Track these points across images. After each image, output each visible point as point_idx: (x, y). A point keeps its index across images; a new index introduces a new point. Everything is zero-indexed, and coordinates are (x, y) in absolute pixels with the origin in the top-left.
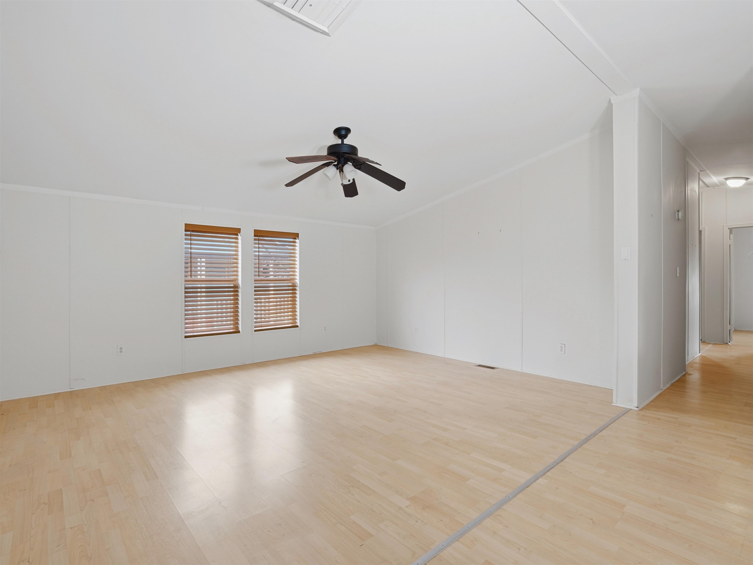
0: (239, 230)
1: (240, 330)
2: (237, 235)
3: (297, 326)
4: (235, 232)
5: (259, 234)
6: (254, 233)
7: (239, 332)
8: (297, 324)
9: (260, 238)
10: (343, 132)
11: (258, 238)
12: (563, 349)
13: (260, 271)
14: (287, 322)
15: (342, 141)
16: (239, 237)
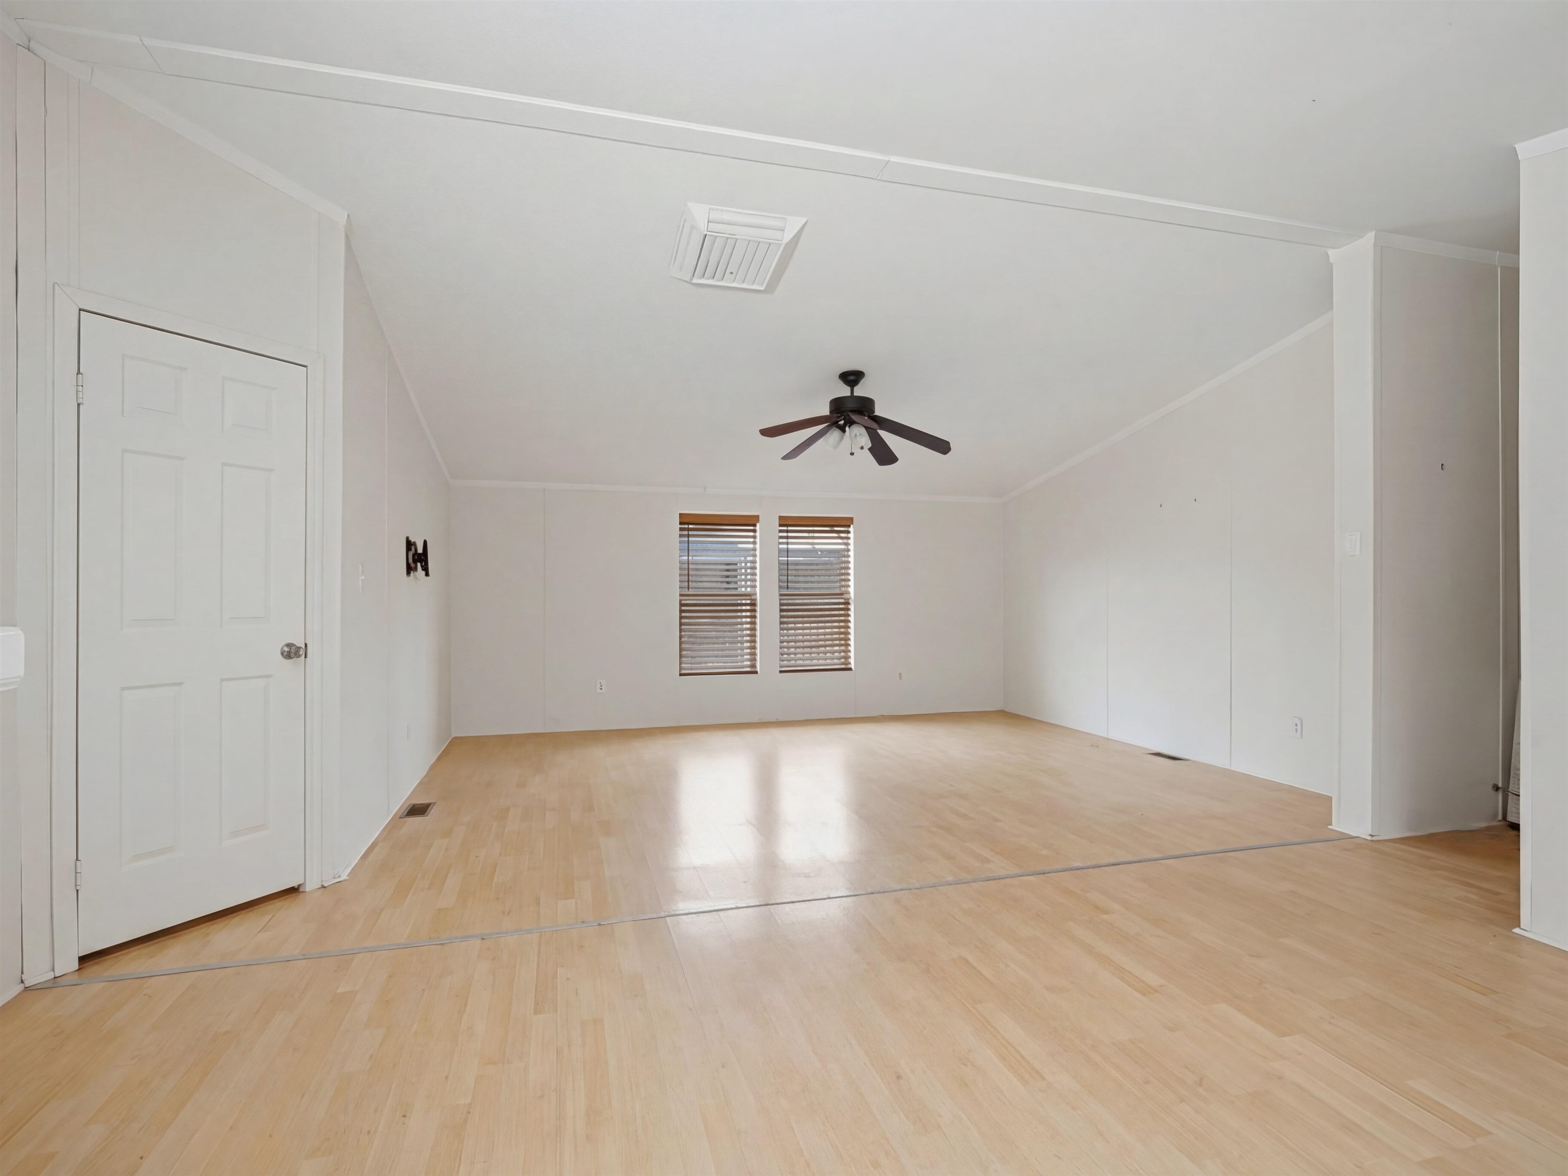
0: (756, 518)
1: (758, 669)
2: (755, 525)
3: (850, 669)
4: (750, 522)
5: (785, 522)
6: (779, 521)
7: (756, 672)
8: (849, 666)
9: (789, 528)
10: (852, 378)
11: (785, 528)
12: (1299, 727)
13: (789, 580)
14: (836, 663)
15: (852, 392)
16: (758, 528)
